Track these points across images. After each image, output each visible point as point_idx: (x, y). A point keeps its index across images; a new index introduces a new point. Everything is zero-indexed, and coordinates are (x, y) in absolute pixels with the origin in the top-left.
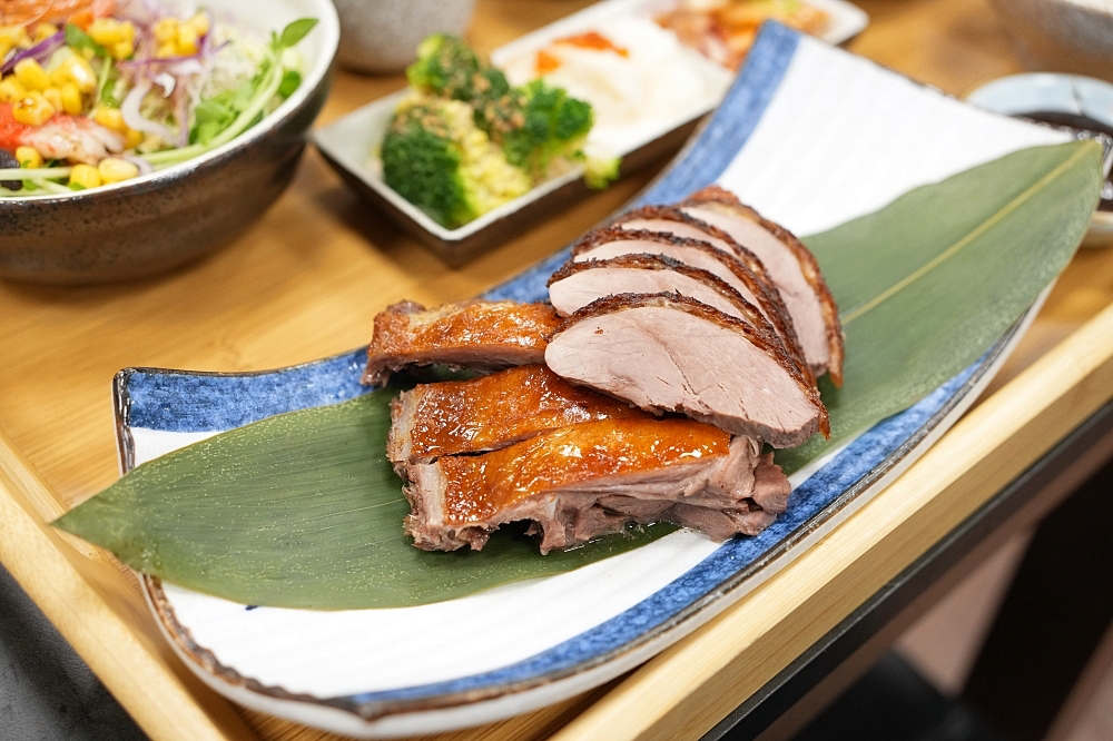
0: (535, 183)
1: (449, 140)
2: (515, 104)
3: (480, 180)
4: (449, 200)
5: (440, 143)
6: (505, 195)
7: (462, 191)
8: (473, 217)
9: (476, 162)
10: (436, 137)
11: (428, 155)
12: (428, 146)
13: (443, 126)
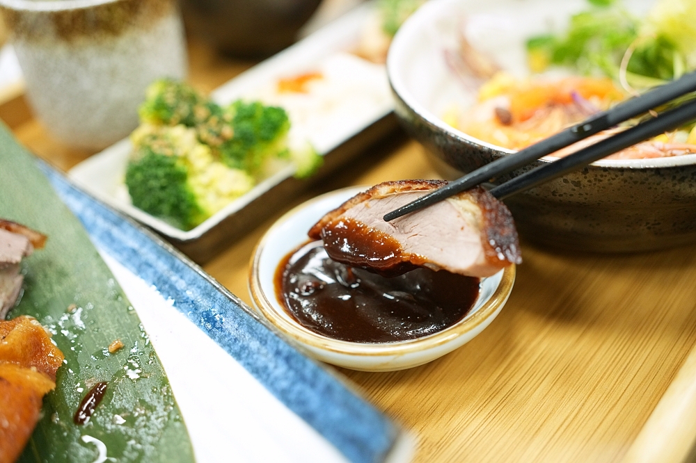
0: (257, 182)
1: (175, 157)
2: (222, 121)
3: (208, 186)
4: (183, 207)
5: (168, 161)
6: (232, 195)
7: (193, 197)
8: (207, 217)
9: (202, 172)
10: (165, 157)
11: (161, 172)
12: (159, 164)
13: (170, 146)
